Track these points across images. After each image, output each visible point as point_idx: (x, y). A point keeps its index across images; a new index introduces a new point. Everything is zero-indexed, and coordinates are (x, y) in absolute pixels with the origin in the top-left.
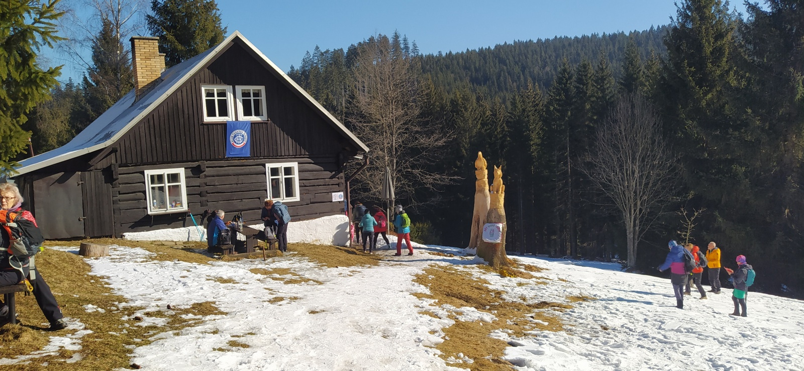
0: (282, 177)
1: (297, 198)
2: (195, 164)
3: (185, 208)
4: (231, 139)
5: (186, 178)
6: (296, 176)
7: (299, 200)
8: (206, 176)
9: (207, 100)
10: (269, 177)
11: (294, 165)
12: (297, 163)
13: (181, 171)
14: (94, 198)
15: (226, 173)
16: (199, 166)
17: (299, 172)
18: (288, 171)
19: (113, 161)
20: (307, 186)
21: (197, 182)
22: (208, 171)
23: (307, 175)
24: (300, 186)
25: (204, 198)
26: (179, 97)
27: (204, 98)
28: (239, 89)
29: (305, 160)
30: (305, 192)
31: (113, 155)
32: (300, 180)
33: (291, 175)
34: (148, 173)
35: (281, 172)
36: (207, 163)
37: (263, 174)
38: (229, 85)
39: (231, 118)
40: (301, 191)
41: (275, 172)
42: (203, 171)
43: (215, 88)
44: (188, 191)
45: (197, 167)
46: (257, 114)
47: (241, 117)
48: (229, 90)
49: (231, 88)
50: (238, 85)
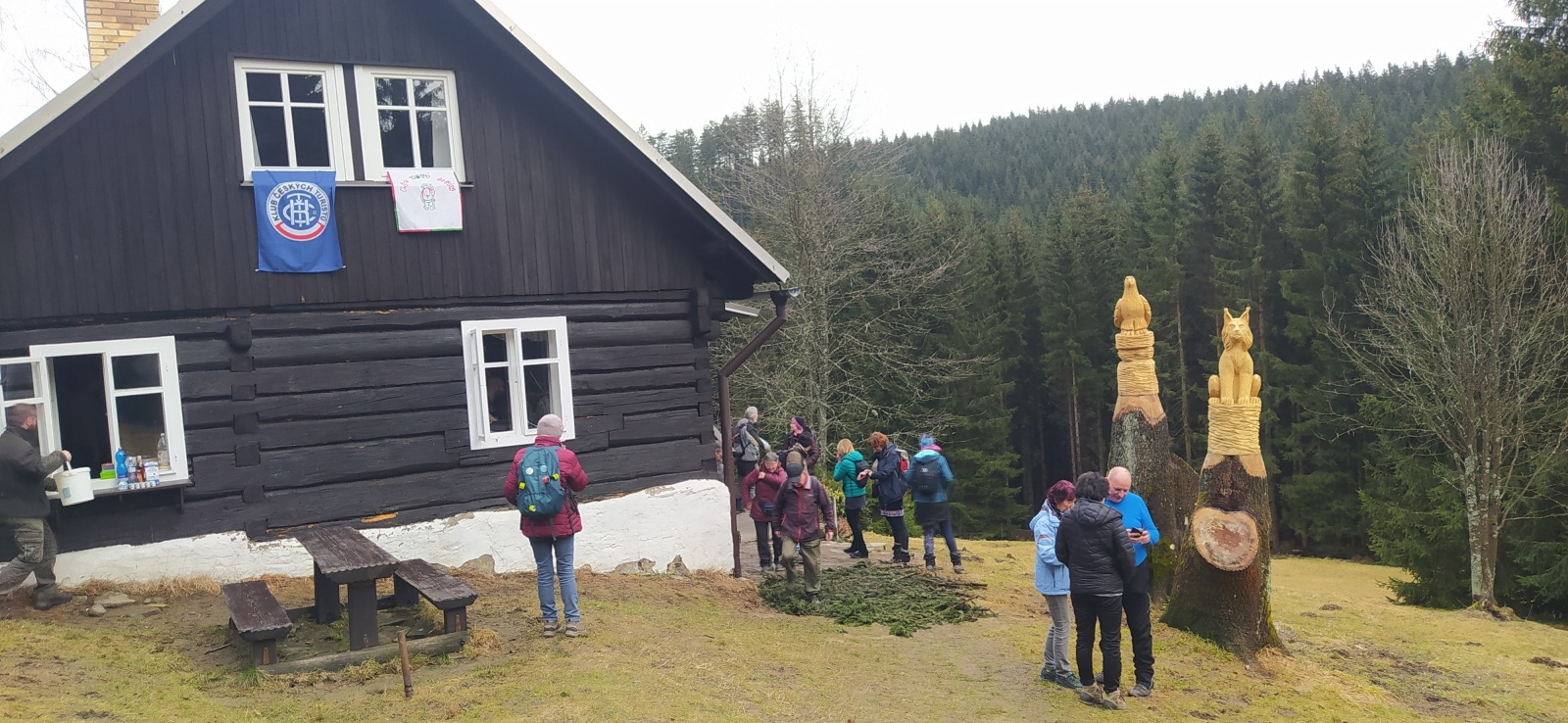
0: (516, 364)
2: (215, 323)
3: (179, 472)
4: (271, 213)
5: (181, 369)
6: (561, 360)
7: (574, 437)
8: (257, 364)
9: (255, 112)
10: (475, 364)
11: (556, 327)
12: (564, 318)
13: (163, 348)
15: (328, 351)
16: (228, 330)
17: (571, 346)
18: (536, 345)
20: (599, 392)
21: (219, 384)
22: (262, 347)
23: (597, 355)
24: (575, 393)
25: (246, 440)
27: (244, 104)
28: (366, 80)
29: (590, 310)
30: (590, 409)
32: (573, 372)
33: (545, 356)
34: (40, 354)
35: (515, 349)
36: (256, 320)
37: (457, 351)
38: (330, 61)
39: (341, 168)
40: (576, 406)
41: (495, 346)
42: (241, 349)
43: (284, 71)
44: (187, 415)
45: (225, 335)
46: (428, 162)
47: (376, 171)
48: (332, 80)
49: (339, 71)
50: (372, 61)
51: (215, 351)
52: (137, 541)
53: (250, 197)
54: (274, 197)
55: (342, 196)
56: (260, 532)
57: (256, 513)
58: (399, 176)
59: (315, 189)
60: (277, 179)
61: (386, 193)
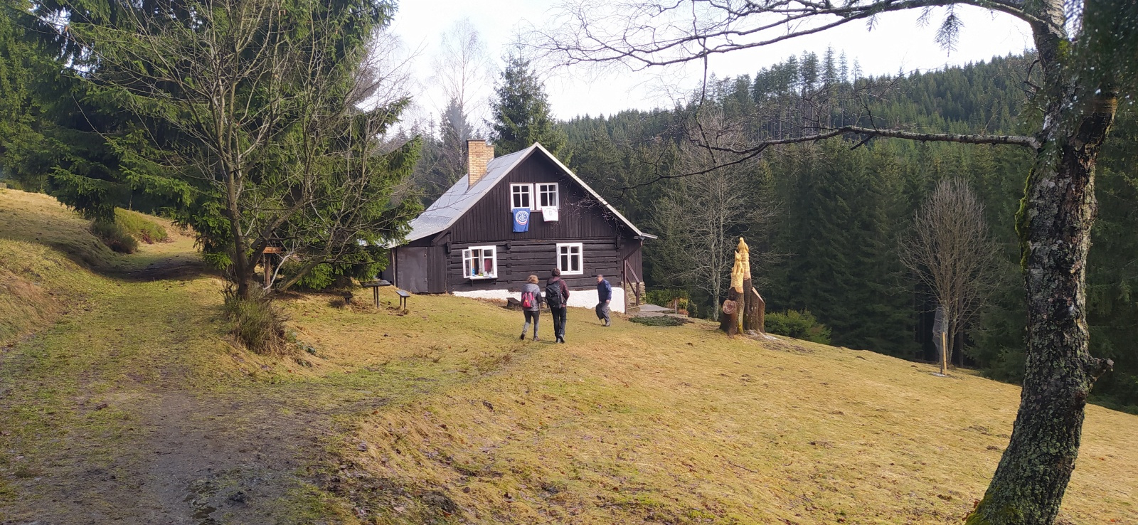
0: (569, 254)
1: (581, 271)
2: (504, 243)
3: (496, 275)
4: (516, 218)
5: (497, 253)
6: (580, 254)
7: (582, 273)
8: (511, 252)
9: (514, 195)
10: (559, 254)
11: (580, 245)
12: (582, 243)
13: (493, 248)
14: (435, 266)
15: (526, 250)
16: (506, 244)
17: (583, 250)
18: (575, 250)
19: (448, 240)
20: (590, 263)
21: (504, 256)
22: (513, 248)
23: (590, 253)
25: (509, 269)
26: (494, 193)
27: (512, 193)
28: (538, 186)
29: (589, 241)
31: (448, 236)
32: (584, 257)
33: (576, 252)
34: (471, 248)
35: (569, 251)
36: (512, 242)
37: (555, 251)
38: (531, 183)
39: (531, 207)
40: (584, 266)
41: (564, 250)
42: (508, 249)
43: (520, 185)
44: (498, 263)
46: (551, 204)
47: (539, 207)
48: (531, 186)
49: (532, 184)
50: (538, 182)
51: (503, 249)
52: (487, 290)
53: (512, 215)
54: (517, 215)
55: (532, 214)
56: (511, 290)
57: (511, 286)
58: (544, 208)
59: (526, 213)
60: (517, 211)
61: (541, 214)
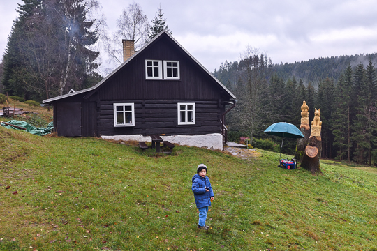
0: (186, 111)
2: (140, 101)
3: (133, 124)
5: (135, 108)
6: (194, 110)
7: (195, 124)
8: (145, 108)
9: (148, 68)
10: (179, 110)
11: (193, 105)
12: (195, 103)
13: (132, 105)
14: (87, 117)
17: (196, 108)
18: (190, 107)
20: (200, 116)
22: (147, 106)
23: (200, 110)
24: (196, 116)
25: (143, 120)
26: (133, 65)
28: (165, 62)
29: (199, 102)
30: (199, 119)
32: (196, 113)
34: (115, 105)
35: (186, 108)
36: (146, 101)
37: (176, 108)
39: (160, 77)
40: (196, 119)
41: (183, 108)
42: (143, 106)
43: (153, 61)
44: (135, 116)
45: (141, 103)
46: (174, 76)
47: (166, 77)
49: (161, 61)
51: (140, 106)
52: (127, 134)
